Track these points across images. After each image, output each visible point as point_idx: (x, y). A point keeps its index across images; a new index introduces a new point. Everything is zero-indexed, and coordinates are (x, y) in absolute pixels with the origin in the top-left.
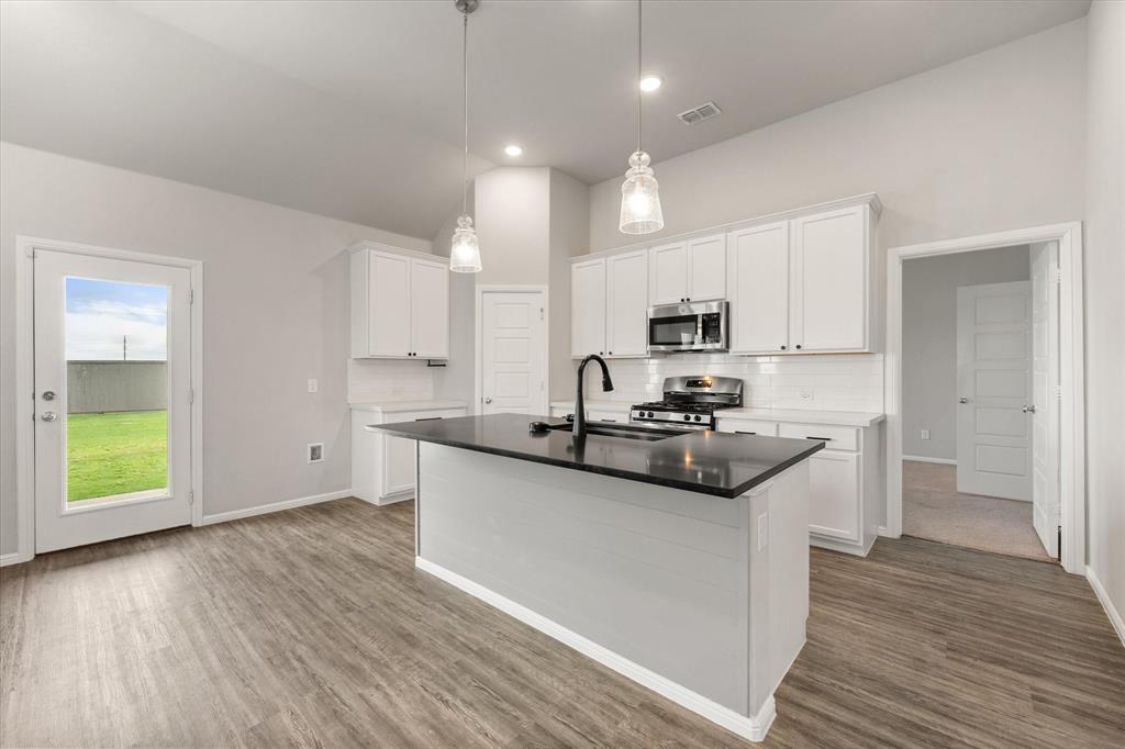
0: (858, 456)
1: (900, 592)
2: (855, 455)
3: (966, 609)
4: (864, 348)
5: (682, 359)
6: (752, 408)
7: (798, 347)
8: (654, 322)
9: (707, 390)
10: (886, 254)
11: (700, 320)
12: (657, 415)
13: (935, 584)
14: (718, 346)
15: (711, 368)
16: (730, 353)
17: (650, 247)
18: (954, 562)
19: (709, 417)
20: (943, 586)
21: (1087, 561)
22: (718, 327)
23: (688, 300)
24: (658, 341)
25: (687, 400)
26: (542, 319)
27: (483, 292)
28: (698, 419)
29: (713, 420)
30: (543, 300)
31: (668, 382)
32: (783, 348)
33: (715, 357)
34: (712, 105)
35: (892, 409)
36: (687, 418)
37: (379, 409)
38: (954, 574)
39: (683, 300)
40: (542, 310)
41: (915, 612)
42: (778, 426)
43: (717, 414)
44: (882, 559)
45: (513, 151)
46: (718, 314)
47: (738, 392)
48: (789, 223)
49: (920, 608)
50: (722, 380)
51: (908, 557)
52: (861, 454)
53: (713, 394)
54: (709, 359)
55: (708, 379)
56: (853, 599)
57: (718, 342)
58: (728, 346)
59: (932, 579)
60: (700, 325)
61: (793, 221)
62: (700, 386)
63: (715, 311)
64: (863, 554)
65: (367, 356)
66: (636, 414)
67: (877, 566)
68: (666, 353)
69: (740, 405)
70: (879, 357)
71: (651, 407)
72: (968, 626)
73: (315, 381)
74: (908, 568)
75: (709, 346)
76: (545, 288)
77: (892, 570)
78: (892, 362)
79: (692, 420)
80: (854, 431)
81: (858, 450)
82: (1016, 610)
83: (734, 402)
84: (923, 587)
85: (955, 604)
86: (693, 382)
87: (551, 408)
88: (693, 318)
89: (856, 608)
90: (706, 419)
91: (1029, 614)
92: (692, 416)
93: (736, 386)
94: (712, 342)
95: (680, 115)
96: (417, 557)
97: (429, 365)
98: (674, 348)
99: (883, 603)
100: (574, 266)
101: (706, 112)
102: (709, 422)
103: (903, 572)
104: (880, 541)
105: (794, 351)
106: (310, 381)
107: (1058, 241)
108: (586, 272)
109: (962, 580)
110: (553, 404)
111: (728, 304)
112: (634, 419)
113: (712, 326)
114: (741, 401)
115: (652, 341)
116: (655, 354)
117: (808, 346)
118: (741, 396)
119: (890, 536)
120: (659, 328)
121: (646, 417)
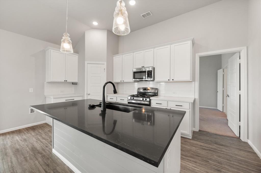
0: (190, 111)
1: (203, 153)
2: (189, 110)
3: (223, 158)
4: (190, 80)
5: (142, 83)
6: (160, 96)
7: (173, 80)
8: (135, 73)
9: (149, 91)
10: (195, 55)
11: (147, 72)
12: (135, 98)
13: (212, 148)
14: (152, 79)
15: (150, 85)
16: (155, 81)
17: (134, 52)
18: (214, 139)
19: (149, 99)
20: (214, 149)
21: (248, 138)
22: (152, 74)
23: (144, 67)
24: (136, 78)
25: (143, 94)
26: (105, 71)
27: (87, 64)
28: (146, 99)
29: (150, 100)
30: (105, 66)
31: (139, 89)
32: (169, 80)
33: (151, 82)
34: (150, 13)
35: (197, 97)
36: (143, 99)
37: (52, 97)
38: (216, 144)
39: (142, 67)
40: (104, 69)
41: (210, 161)
42: (168, 102)
43: (151, 98)
44: (196, 139)
45: (95, 23)
46: (152, 71)
47: (157, 92)
48: (170, 46)
49: (211, 159)
50: (152, 88)
51: (202, 138)
52: (190, 110)
53: (150, 92)
54: (150, 83)
55: (149, 88)
56: (191, 157)
57: (152, 78)
58: (154, 79)
59: (211, 146)
60: (147, 74)
61: (171, 45)
62: (147, 90)
63: (151, 70)
64: (191, 138)
65: (50, 81)
66: (129, 98)
67: (195, 142)
68: (138, 81)
69: (157, 95)
70: (193, 83)
71: (133, 96)
72: (226, 167)
73: (32, 89)
74: (203, 143)
75: (149, 79)
76: (105, 63)
77: (199, 143)
78: (197, 84)
79: (144, 100)
80: (189, 103)
81: (190, 109)
82: (237, 158)
83: (155, 95)
84: (210, 150)
85: (219, 157)
86: (145, 89)
87: (107, 96)
88: (145, 72)
89: (193, 161)
90: (148, 100)
91: (240, 159)
92: (144, 99)
93: (156, 90)
94: (150, 78)
95: (141, 15)
96: (53, 149)
97: (73, 84)
98: (141, 80)
99: (200, 158)
100: (114, 57)
101: (148, 14)
102: (149, 101)
103: (202, 144)
104: (194, 133)
105: (171, 81)
106: (30, 89)
107: (240, 52)
108: (117, 59)
109: (218, 146)
110: (108, 95)
111: (154, 68)
112: (129, 99)
113: (150, 74)
114: (157, 94)
115: (134, 78)
116: (135, 81)
117: (175, 80)
118: (157, 93)
119: (196, 131)
120: (136, 74)
121: (132, 99)
